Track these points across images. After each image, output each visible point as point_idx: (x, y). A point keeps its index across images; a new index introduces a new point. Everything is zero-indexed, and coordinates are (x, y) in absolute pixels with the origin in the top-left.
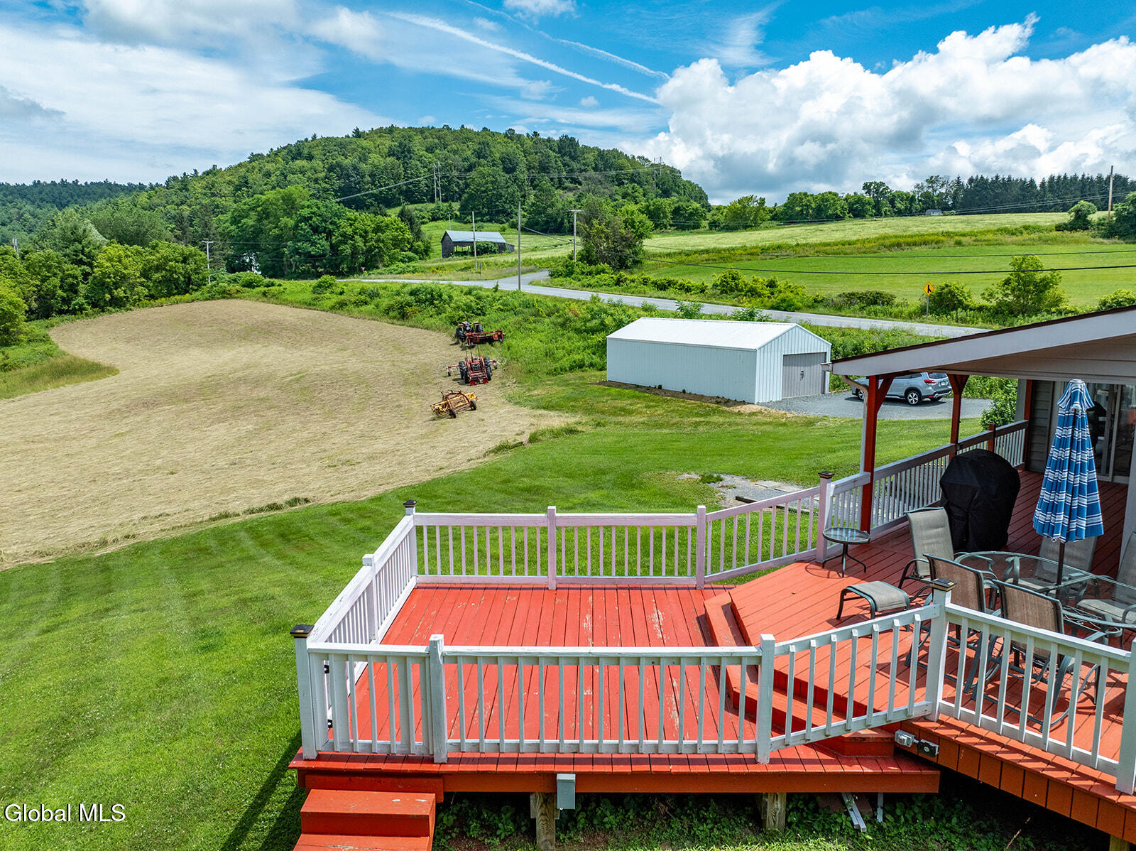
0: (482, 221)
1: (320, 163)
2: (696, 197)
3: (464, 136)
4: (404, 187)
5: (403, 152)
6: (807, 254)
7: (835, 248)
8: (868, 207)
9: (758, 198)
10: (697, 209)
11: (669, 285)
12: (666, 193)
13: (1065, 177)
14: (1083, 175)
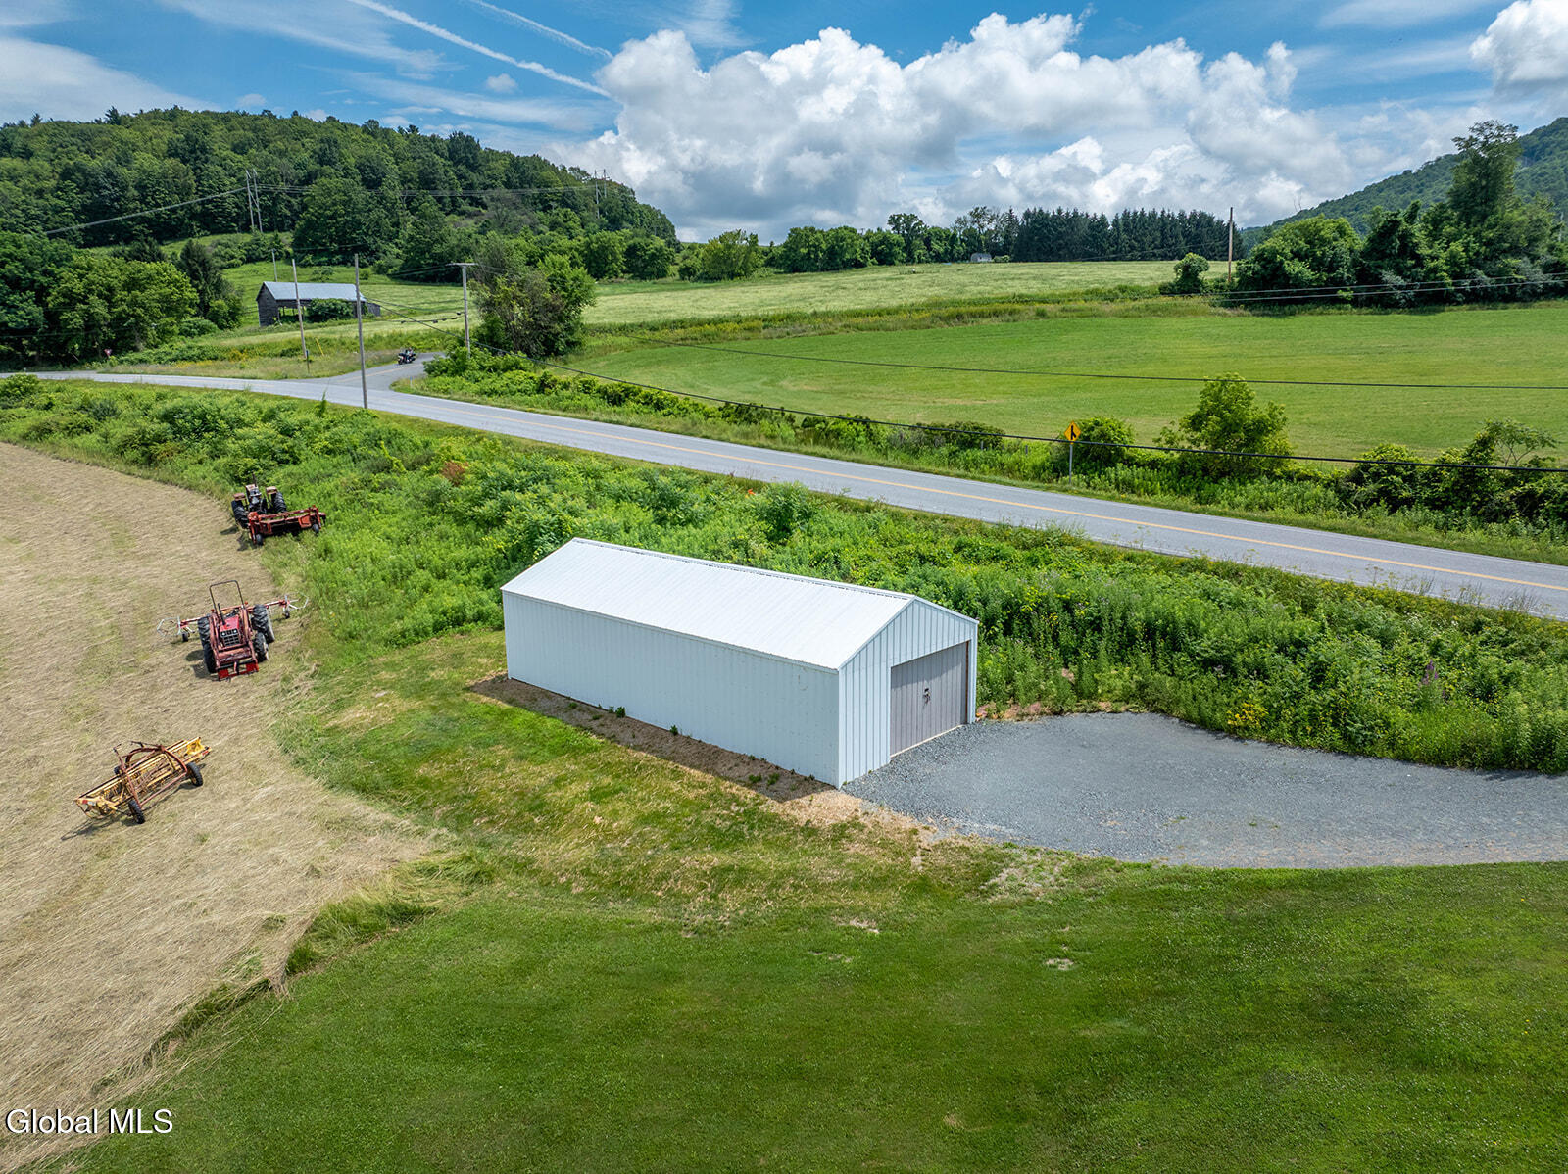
0: (330, 263)
1: (47, 164)
2: (658, 229)
3: (297, 128)
4: (199, 208)
5: (192, 151)
6: (832, 329)
7: (871, 319)
8: (896, 249)
9: (748, 234)
10: (661, 249)
11: (627, 396)
12: (614, 224)
13: (1142, 213)
14: (1163, 212)
